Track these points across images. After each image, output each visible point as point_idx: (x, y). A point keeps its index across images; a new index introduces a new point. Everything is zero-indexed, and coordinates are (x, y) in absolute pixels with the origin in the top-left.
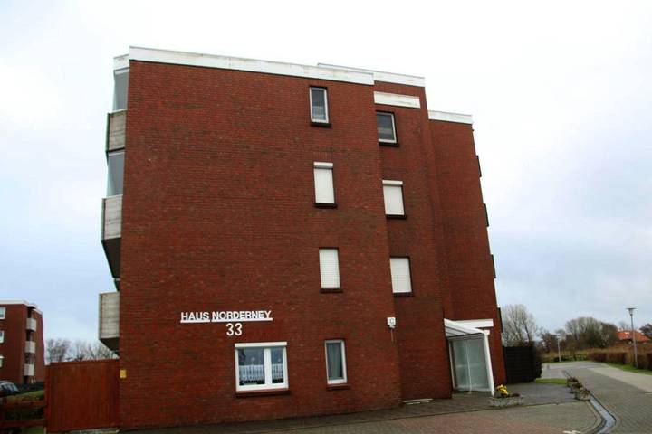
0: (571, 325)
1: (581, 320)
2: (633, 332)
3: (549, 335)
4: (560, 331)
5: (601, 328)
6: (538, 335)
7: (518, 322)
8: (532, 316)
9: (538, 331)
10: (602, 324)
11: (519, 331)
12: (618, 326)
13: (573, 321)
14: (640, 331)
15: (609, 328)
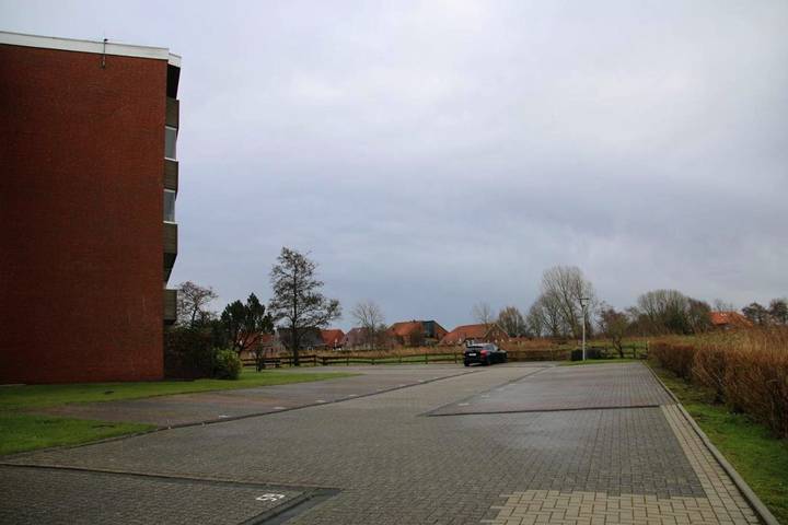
0: (646, 300)
1: (661, 294)
2: (732, 315)
3: (611, 311)
4: (631, 310)
5: (688, 306)
6: (597, 313)
7: (569, 292)
8: (590, 284)
9: (599, 307)
10: (690, 300)
11: (571, 306)
12: (713, 306)
13: (650, 295)
14: (742, 313)
15: (699, 307)
